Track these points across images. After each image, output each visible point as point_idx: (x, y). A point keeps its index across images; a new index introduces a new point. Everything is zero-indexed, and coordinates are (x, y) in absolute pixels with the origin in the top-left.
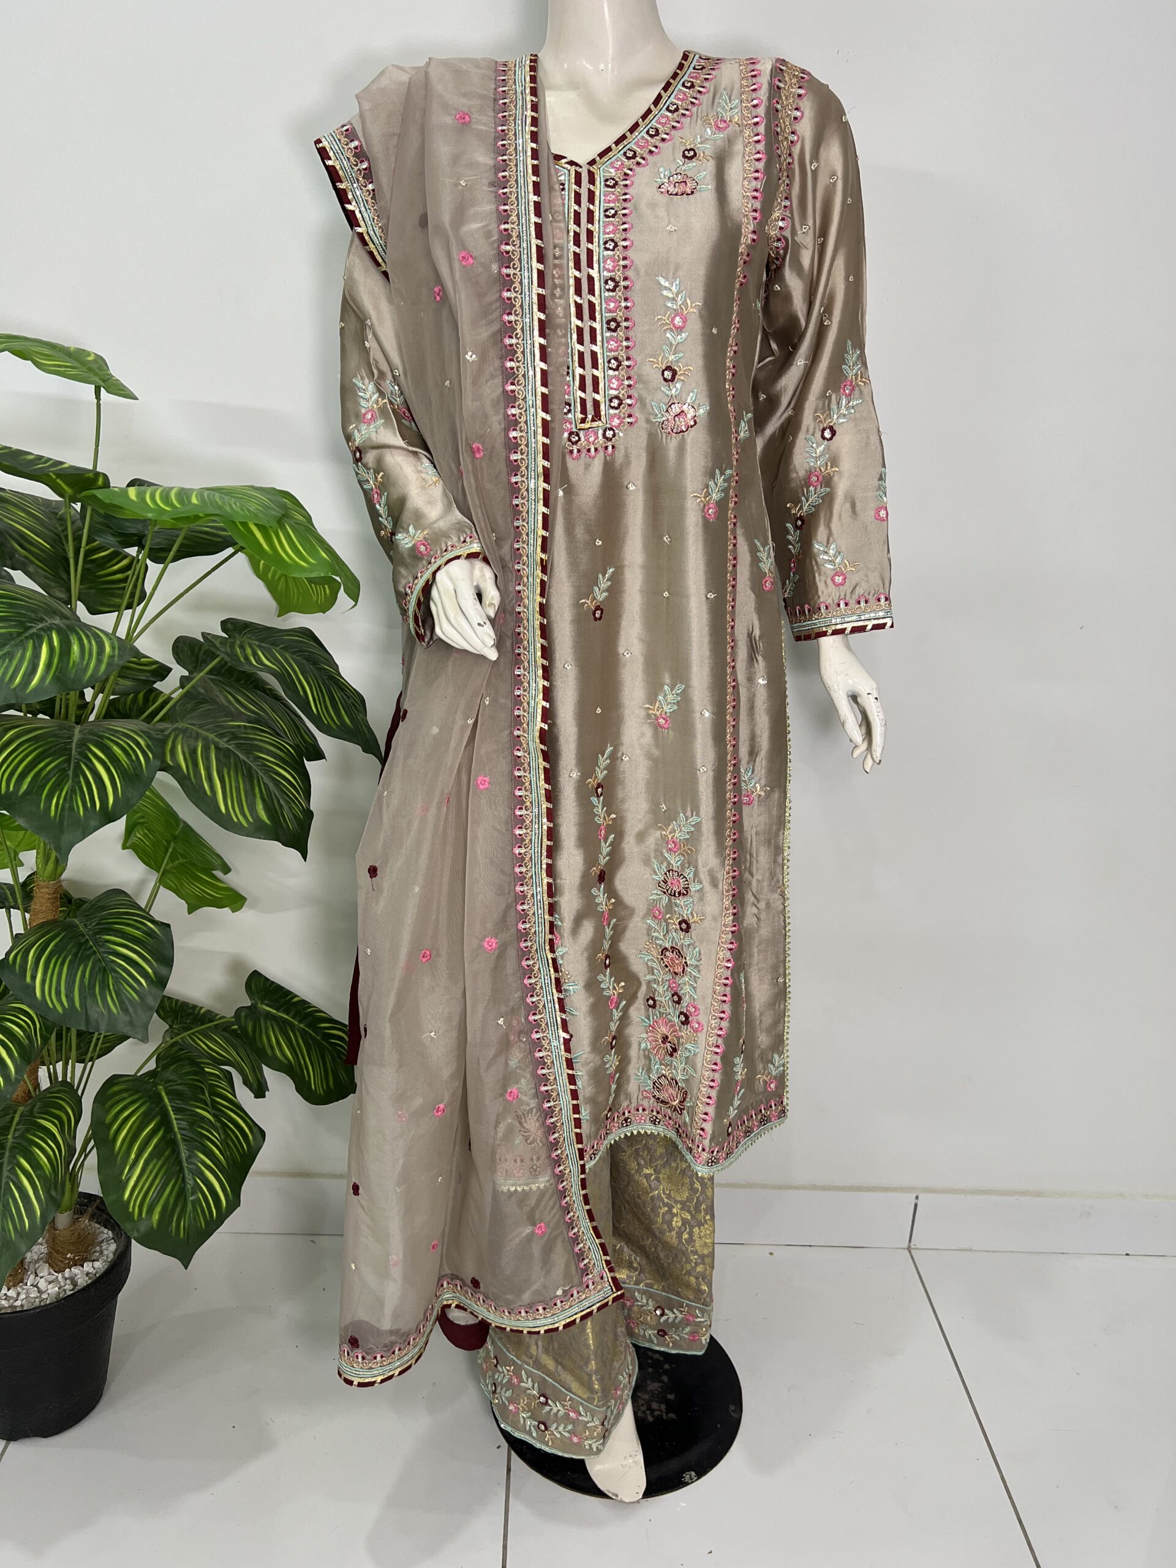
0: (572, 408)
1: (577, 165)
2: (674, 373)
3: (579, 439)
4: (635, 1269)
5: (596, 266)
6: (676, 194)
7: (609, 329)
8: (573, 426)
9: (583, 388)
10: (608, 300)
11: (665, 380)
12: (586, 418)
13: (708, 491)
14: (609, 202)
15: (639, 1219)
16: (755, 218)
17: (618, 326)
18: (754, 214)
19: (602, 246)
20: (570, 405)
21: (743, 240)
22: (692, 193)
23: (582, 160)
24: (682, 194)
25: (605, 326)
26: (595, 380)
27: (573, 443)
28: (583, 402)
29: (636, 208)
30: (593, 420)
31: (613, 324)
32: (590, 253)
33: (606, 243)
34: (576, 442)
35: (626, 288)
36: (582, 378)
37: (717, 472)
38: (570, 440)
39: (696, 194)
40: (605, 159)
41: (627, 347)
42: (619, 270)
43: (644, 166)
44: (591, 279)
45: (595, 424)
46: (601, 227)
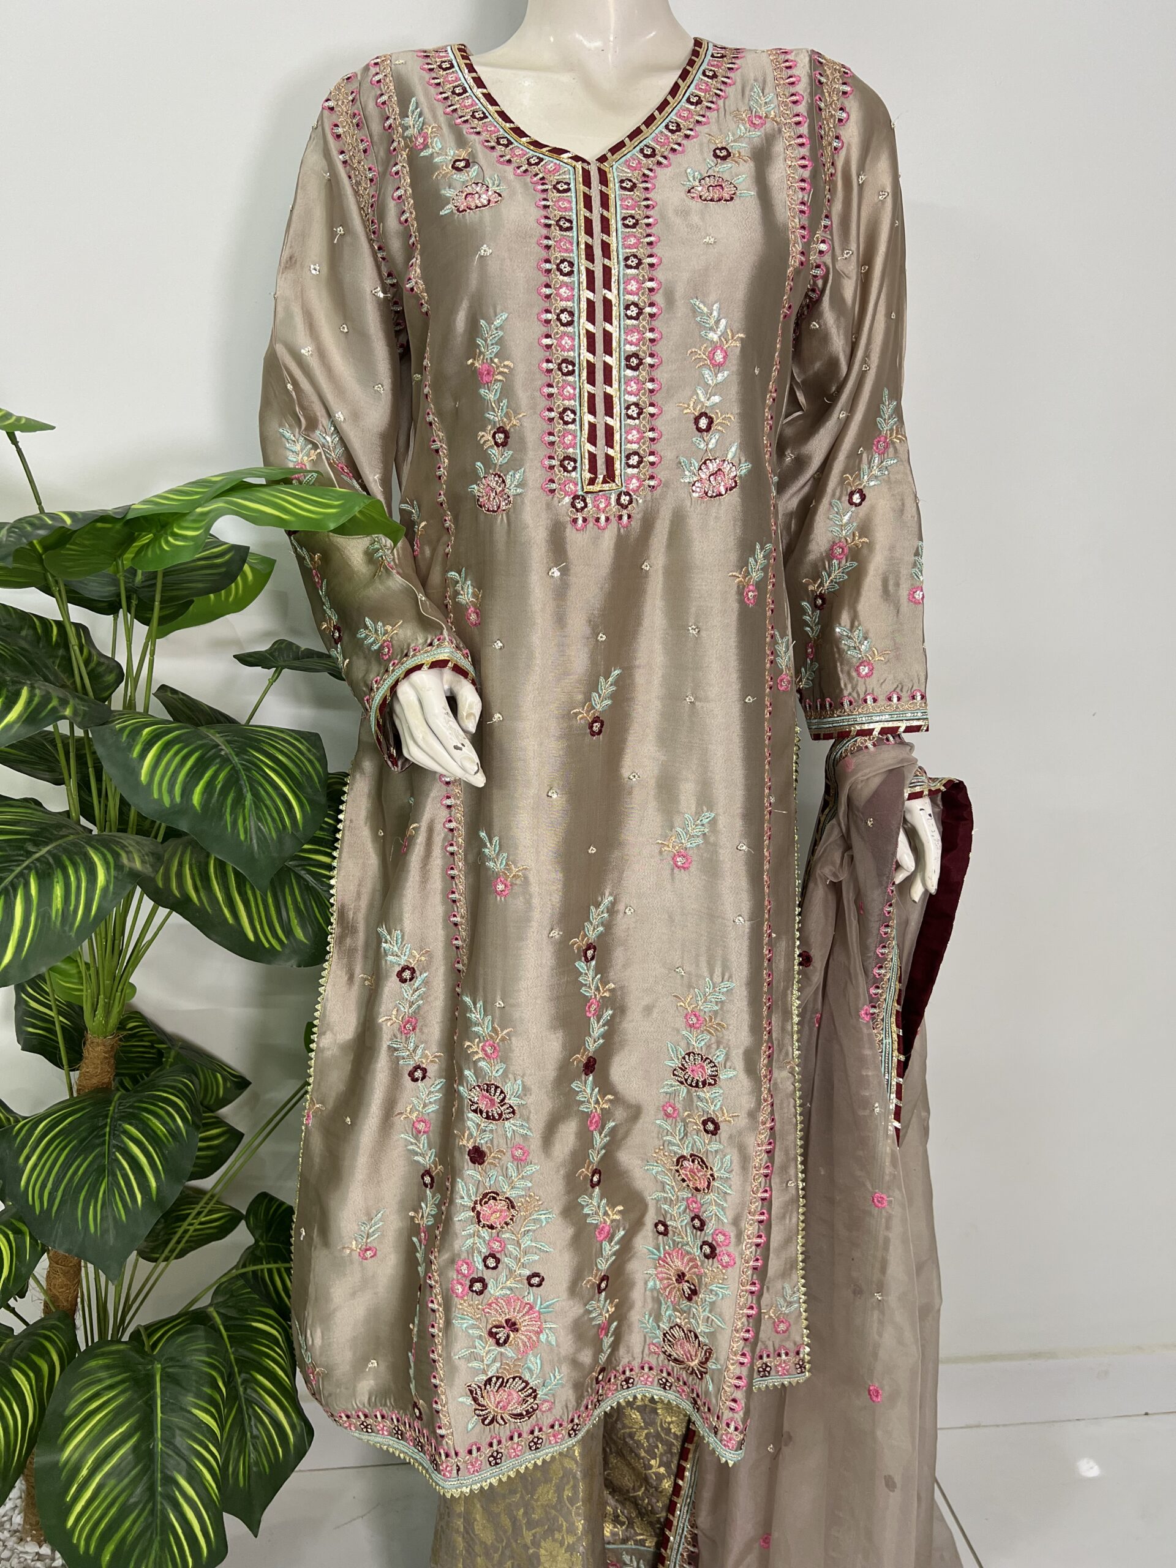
0: (578, 464)
1: (584, 161)
2: (711, 421)
3: (586, 506)
4: (622, 1524)
5: (614, 286)
6: (712, 200)
7: (629, 367)
8: (579, 487)
9: (592, 439)
10: (629, 330)
11: (699, 430)
12: (596, 477)
13: (747, 570)
14: (627, 207)
15: (629, 1464)
16: (803, 237)
17: (641, 363)
18: (802, 231)
19: (622, 263)
20: (575, 461)
21: (791, 262)
22: (732, 199)
23: (591, 154)
24: (720, 200)
25: (623, 363)
26: (609, 431)
27: (577, 510)
28: (593, 458)
29: (663, 217)
30: (604, 482)
31: (634, 362)
32: (607, 270)
33: (627, 259)
34: (583, 509)
35: (652, 316)
36: (593, 427)
37: (758, 547)
38: (573, 505)
39: (736, 201)
40: (617, 156)
41: (651, 391)
42: (643, 294)
43: (666, 166)
44: (607, 304)
45: (606, 487)
46: (620, 239)
